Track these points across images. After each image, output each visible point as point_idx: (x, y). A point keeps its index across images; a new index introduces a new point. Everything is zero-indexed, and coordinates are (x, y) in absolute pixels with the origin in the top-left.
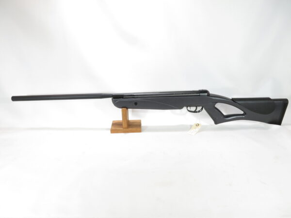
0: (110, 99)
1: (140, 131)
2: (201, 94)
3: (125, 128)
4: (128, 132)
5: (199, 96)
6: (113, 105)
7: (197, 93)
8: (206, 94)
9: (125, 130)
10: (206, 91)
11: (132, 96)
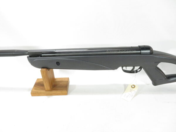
0: (25, 57)
1: (66, 94)
2: (142, 51)
3: (48, 91)
4: (51, 95)
5: (140, 54)
6: (30, 64)
7: (137, 50)
8: (148, 51)
9: (48, 92)
10: (148, 48)
11: (52, 53)
